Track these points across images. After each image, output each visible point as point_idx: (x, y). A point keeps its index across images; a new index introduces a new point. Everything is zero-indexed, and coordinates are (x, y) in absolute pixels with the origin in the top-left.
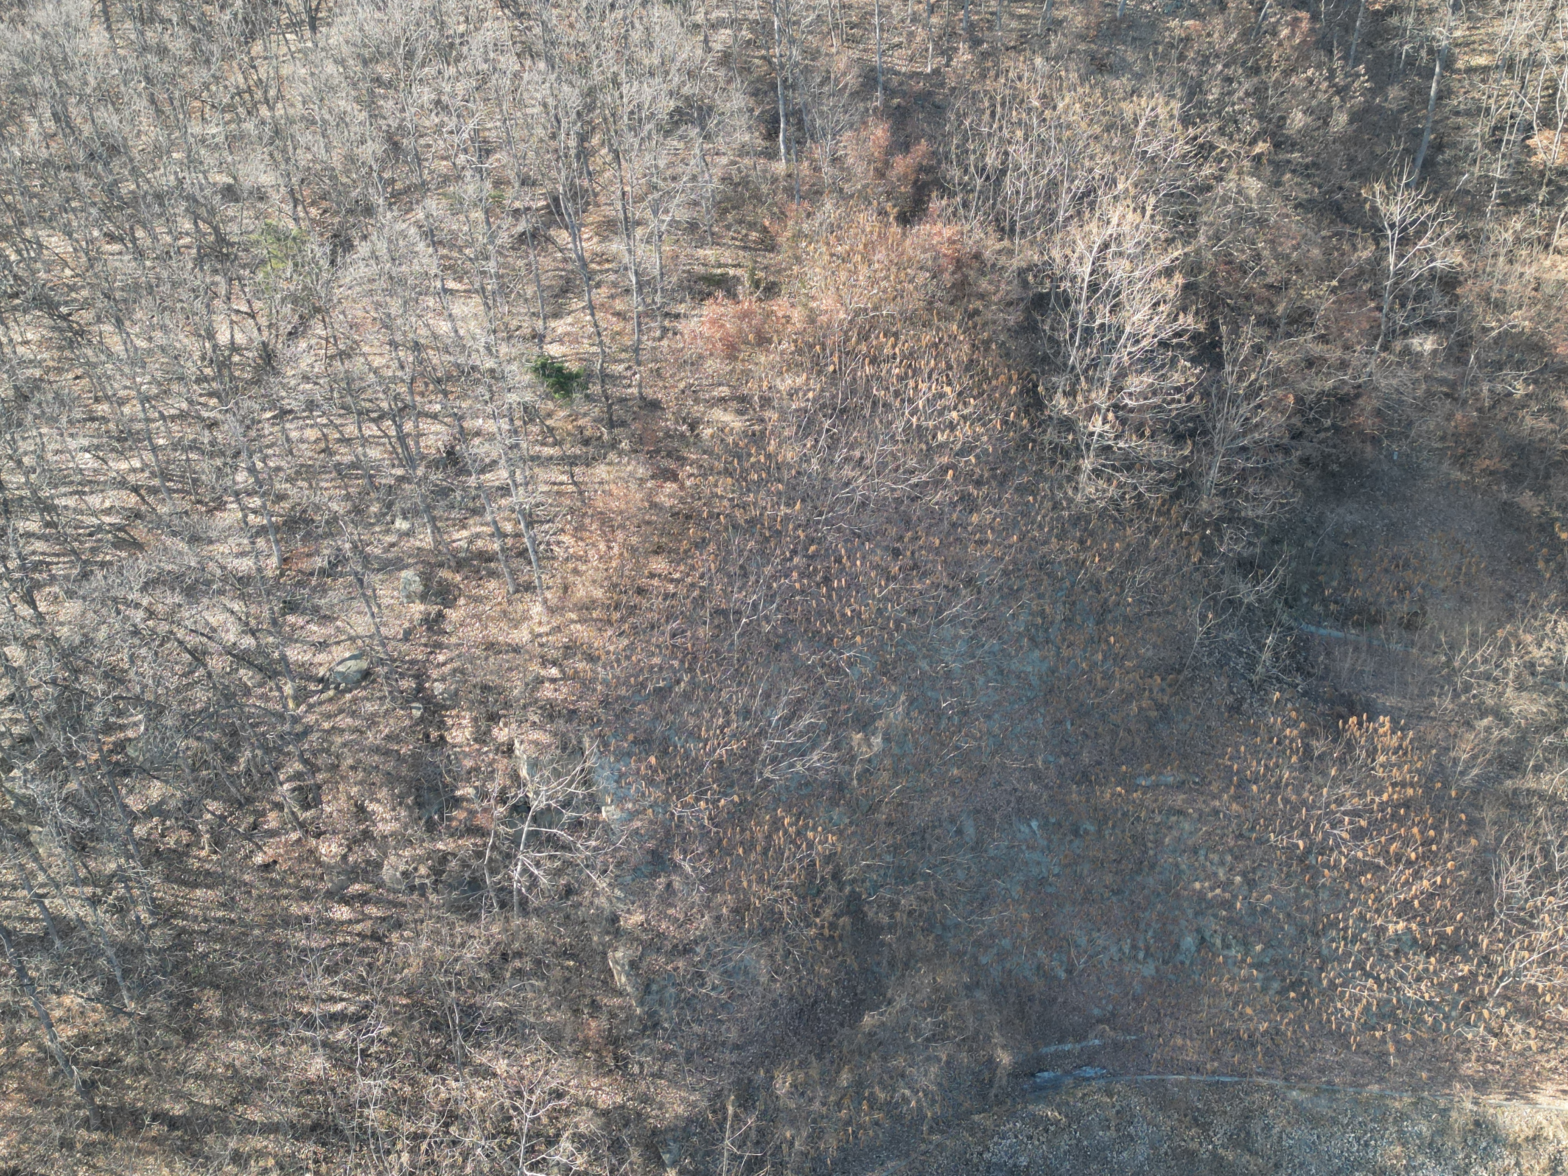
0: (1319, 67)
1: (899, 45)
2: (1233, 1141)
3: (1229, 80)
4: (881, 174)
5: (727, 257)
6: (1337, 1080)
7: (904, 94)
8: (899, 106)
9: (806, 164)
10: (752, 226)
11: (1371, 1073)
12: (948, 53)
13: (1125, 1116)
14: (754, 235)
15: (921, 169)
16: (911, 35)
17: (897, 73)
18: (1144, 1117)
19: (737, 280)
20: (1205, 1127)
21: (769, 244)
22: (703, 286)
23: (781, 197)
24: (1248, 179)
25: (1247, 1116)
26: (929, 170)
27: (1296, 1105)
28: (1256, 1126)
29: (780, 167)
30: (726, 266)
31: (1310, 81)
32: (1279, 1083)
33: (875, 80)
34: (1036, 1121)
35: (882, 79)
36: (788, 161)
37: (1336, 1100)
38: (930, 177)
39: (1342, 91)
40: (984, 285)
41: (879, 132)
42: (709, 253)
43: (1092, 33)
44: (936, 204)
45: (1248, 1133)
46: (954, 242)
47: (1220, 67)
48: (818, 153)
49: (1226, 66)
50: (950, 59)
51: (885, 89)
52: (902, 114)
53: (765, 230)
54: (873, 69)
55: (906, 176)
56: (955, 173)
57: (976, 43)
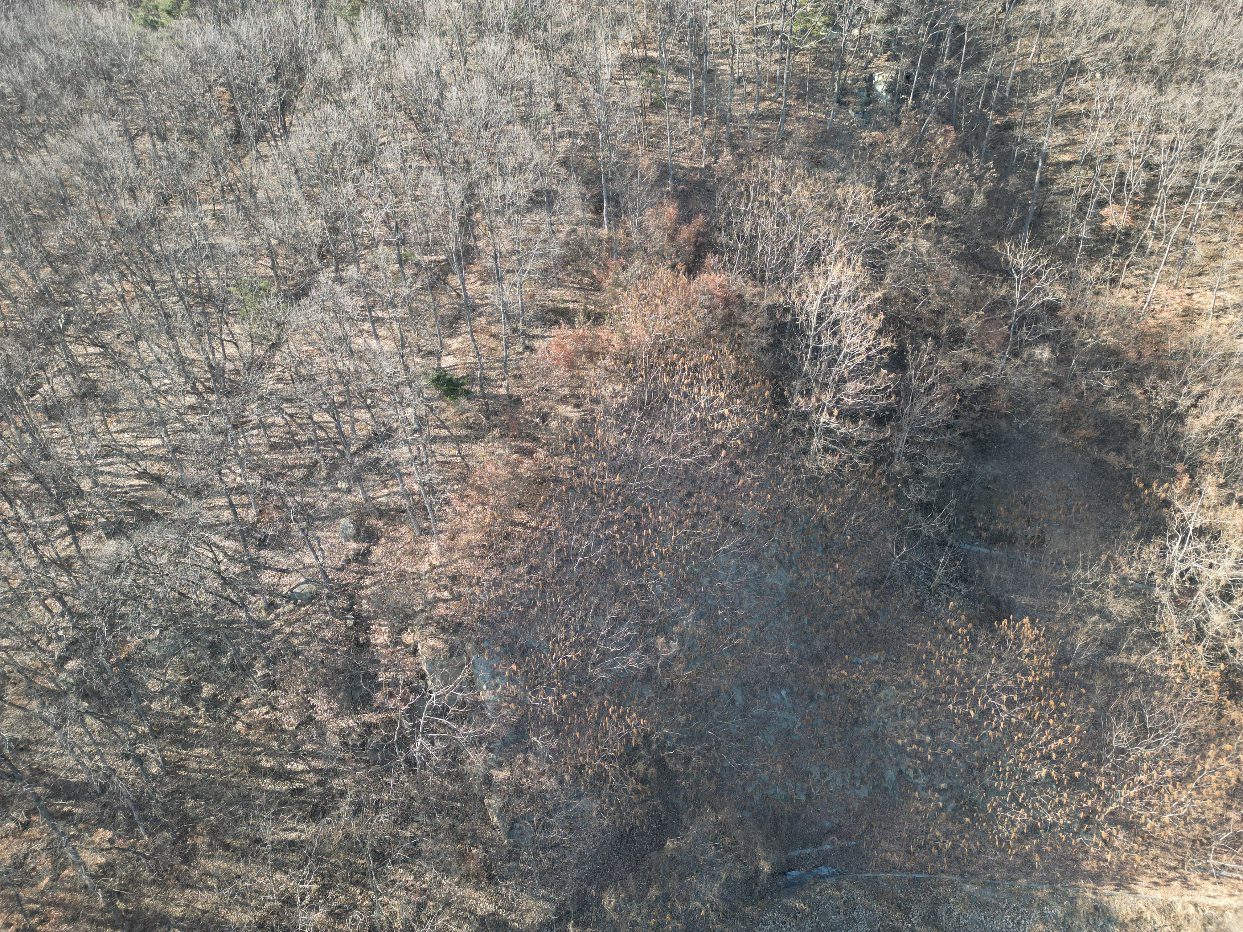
0: (963, 163)
1: (684, 149)
2: (925, 921)
3: (903, 172)
4: (672, 238)
5: (568, 295)
6: (997, 876)
7: (687, 183)
8: (683, 190)
9: (621, 231)
10: (585, 273)
11: (1020, 869)
12: (717, 155)
13: (850, 905)
14: (586, 280)
15: (699, 234)
16: (692, 143)
17: (682, 168)
18: (864, 905)
19: (575, 311)
20: (906, 911)
21: (596, 287)
22: (551, 316)
23: (604, 254)
24: (920, 240)
25: (935, 903)
26: (703, 235)
27: (970, 895)
28: (942, 910)
29: (604, 232)
30: (567, 301)
31: (957, 173)
32: (957, 879)
33: (667, 172)
34: (788, 910)
35: (672, 172)
36: (609, 229)
37: (997, 891)
38: (705, 240)
39: (979, 179)
40: (746, 318)
41: (671, 210)
42: (554, 292)
43: (811, 140)
44: (711, 260)
45: (936, 915)
46: (723, 287)
47: (898, 164)
48: (629, 224)
49: (901, 163)
50: (717, 158)
51: (674, 179)
52: (686, 196)
53: (594, 277)
54: (666, 165)
55: (689, 238)
56: (723, 239)
57: (735, 147)
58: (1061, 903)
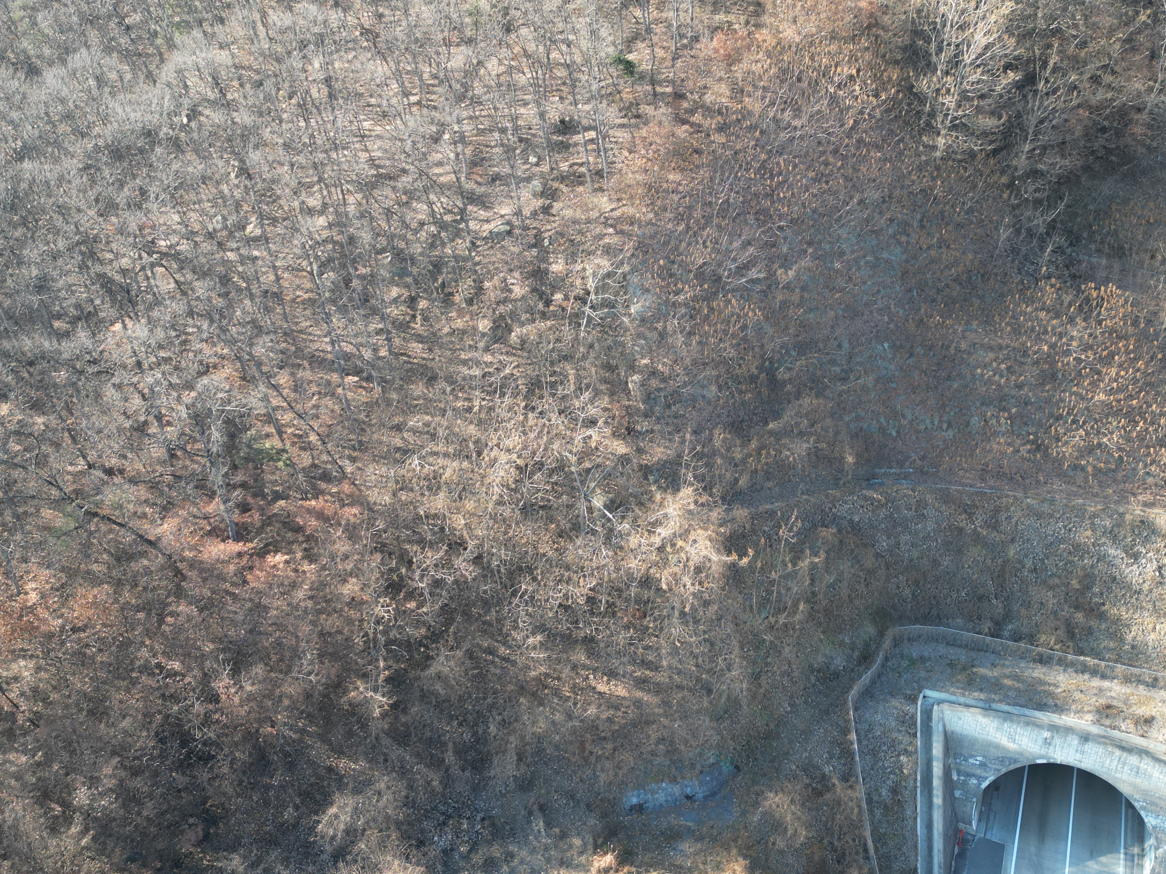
2: (987, 525)
18: (934, 507)
20: (970, 515)
25: (997, 510)
28: (1003, 516)
32: (1019, 495)
34: (866, 498)
45: (997, 521)
58: (1111, 517)
